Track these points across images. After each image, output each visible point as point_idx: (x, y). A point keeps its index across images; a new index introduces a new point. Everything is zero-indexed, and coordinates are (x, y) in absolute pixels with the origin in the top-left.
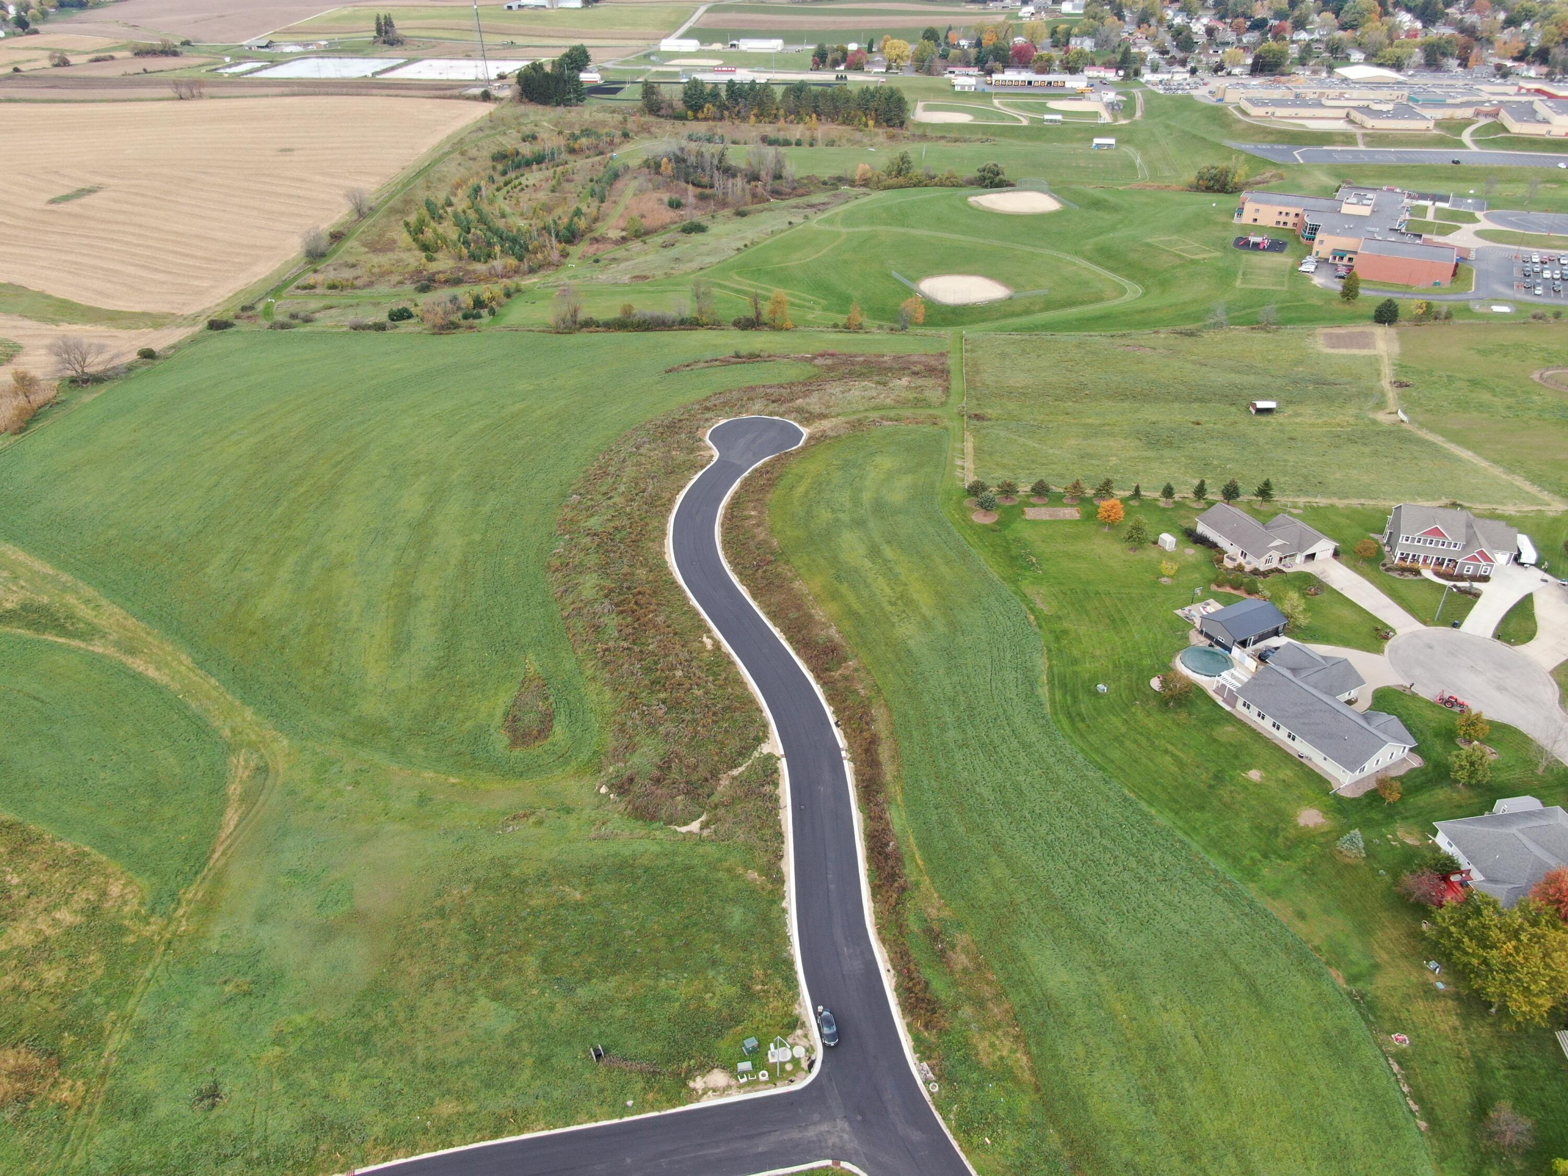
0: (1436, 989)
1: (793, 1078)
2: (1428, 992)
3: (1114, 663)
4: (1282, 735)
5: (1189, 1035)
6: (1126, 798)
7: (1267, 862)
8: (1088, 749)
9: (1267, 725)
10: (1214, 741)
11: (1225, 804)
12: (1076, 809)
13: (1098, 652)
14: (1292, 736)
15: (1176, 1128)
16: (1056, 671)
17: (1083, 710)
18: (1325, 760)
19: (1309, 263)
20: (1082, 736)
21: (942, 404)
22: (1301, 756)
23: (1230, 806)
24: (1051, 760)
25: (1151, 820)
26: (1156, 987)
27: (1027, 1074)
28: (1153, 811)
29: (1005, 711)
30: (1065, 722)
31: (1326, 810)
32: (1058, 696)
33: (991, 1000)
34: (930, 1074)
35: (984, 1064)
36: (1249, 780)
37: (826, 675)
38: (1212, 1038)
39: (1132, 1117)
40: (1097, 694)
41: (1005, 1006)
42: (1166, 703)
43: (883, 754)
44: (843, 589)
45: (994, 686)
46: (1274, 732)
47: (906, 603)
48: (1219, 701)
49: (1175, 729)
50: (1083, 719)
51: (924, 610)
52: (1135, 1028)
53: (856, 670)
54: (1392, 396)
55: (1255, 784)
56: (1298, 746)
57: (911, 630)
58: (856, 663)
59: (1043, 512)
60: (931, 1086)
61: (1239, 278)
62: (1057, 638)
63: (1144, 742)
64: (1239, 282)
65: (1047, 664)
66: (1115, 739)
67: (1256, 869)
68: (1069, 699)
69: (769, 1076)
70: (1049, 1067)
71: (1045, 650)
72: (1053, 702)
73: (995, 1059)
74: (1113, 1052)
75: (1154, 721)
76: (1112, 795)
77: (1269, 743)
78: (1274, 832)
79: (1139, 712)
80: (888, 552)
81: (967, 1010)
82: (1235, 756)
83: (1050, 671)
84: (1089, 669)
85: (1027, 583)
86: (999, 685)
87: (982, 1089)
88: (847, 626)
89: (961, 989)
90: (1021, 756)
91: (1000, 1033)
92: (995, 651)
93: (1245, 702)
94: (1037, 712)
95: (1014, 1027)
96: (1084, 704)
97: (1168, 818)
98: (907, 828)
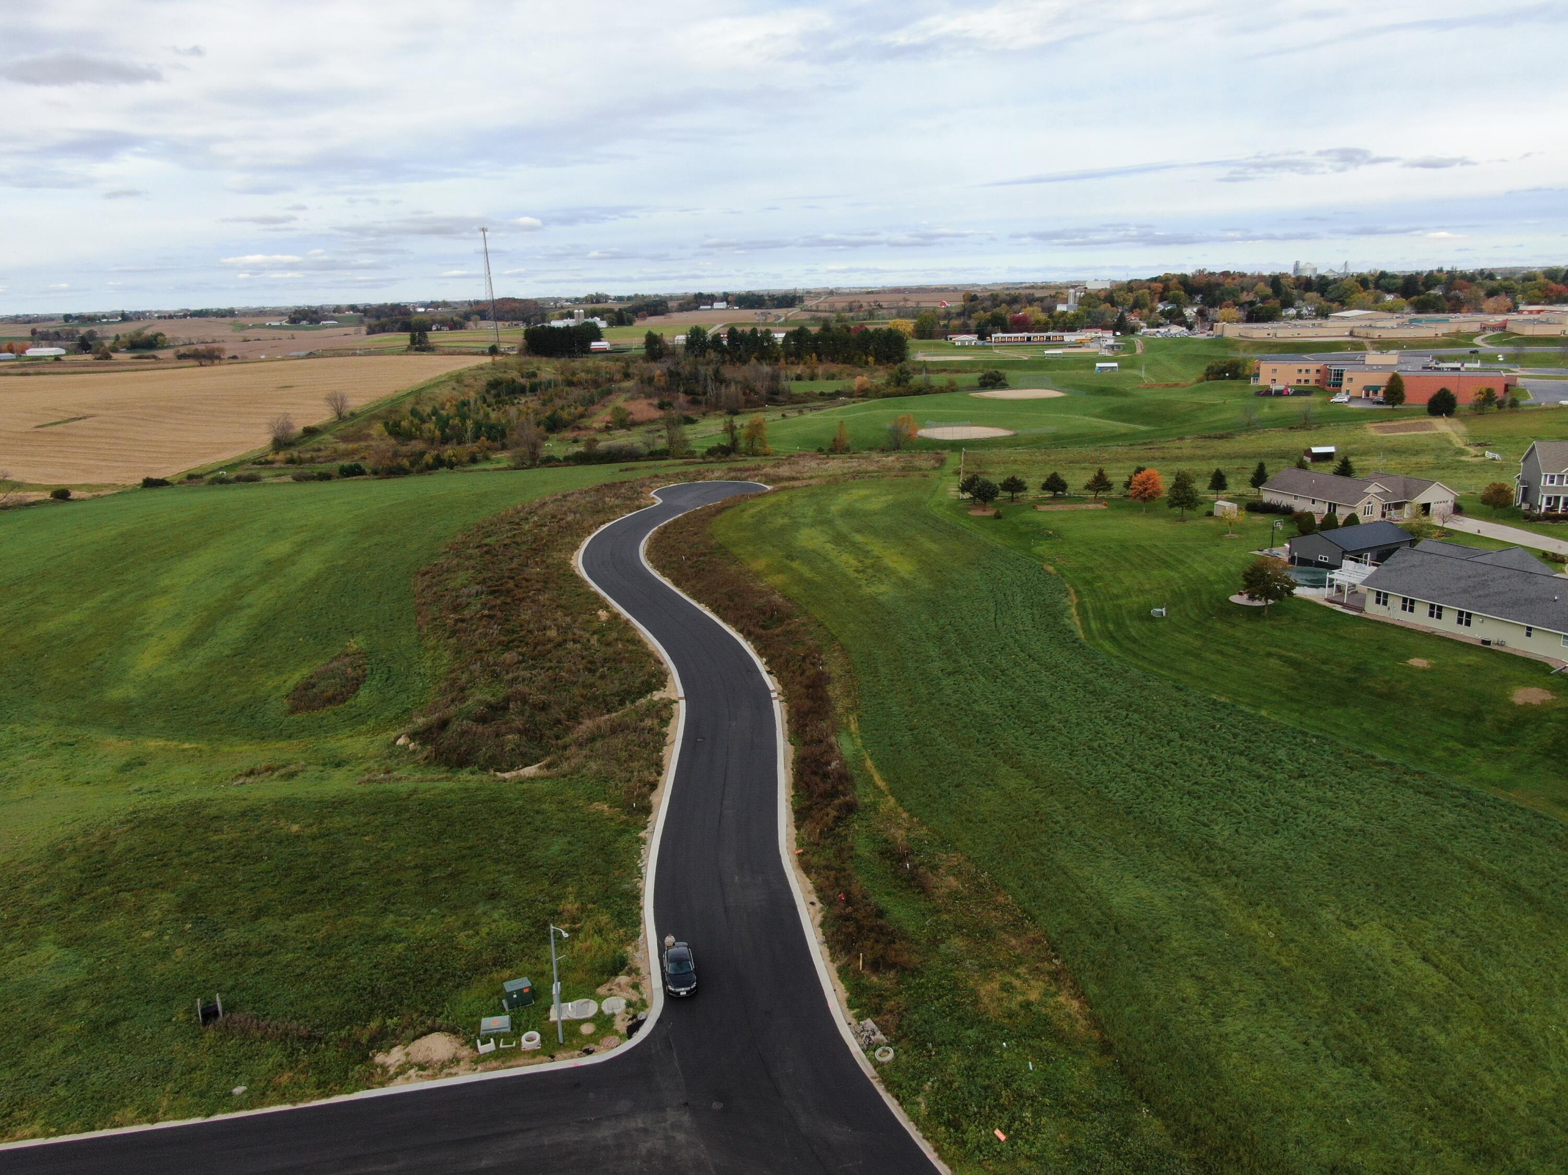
1: (592, 1046)
3: (1173, 591)
4: (1447, 625)
5: (1412, 960)
6: (1215, 702)
7: (1474, 751)
8: (1145, 665)
9: (1420, 619)
10: (1343, 638)
11: (1381, 695)
12: (1136, 716)
13: (1147, 587)
14: (1464, 619)
15: (1431, 1101)
16: (1089, 606)
17: (1134, 633)
18: (1529, 635)
19: (1340, 398)
20: (1135, 655)
21: (935, 468)
22: (1484, 642)
23: (1389, 696)
24: (1090, 676)
25: (1261, 720)
26: (1324, 897)
27: (1082, 1025)
28: (1263, 713)
29: (1016, 641)
30: (1107, 645)
31: (1553, 689)
32: (1094, 625)
33: (1002, 928)
34: (879, 1036)
35: (991, 1015)
36: (1411, 668)
37: (761, 631)
38: (1460, 959)
39: (1324, 1085)
40: (1151, 619)
41: (1031, 935)
42: (1256, 613)
43: (834, 691)
44: (795, 565)
45: (999, 623)
46: (1435, 625)
47: (878, 570)
48: (1338, 608)
49: (1277, 633)
50: (1134, 641)
51: (902, 574)
52: (1296, 952)
53: (803, 625)
54: (1472, 450)
55: (1424, 671)
56: (1476, 632)
57: (883, 588)
58: (804, 619)
59: (1059, 507)
60: (879, 1051)
61: (1265, 410)
62: (1087, 582)
63: (1231, 650)
64: (1266, 410)
65: (1075, 601)
66: (1187, 653)
67: (1458, 760)
68: (1111, 627)
69: (542, 1041)
70: (1128, 1011)
71: (1072, 591)
72: (1087, 630)
73: (1014, 1005)
74: (1258, 987)
75: (1242, 631)
76: (1192, 700)
77: (1429, 636)
78: (1476, 716)
79: (1218, 626)
80: (858, 538)
81: (957, 943)
82: (1381, 649)
83: (1080, 606)
84: (1136, 601)
85: (1042, 548)
86: (1007, 621)
87: (988, 1053)
88: (795, 590)
89: (945, 917)
90: (1044, 675)
91: (1022, 970)
92: (1000, 596)
93: (1379, 594)
94: (1064, 638)
95: (1050, 960)
96: (1135, 628)
97: (1288, 720)
98: (864, 752)
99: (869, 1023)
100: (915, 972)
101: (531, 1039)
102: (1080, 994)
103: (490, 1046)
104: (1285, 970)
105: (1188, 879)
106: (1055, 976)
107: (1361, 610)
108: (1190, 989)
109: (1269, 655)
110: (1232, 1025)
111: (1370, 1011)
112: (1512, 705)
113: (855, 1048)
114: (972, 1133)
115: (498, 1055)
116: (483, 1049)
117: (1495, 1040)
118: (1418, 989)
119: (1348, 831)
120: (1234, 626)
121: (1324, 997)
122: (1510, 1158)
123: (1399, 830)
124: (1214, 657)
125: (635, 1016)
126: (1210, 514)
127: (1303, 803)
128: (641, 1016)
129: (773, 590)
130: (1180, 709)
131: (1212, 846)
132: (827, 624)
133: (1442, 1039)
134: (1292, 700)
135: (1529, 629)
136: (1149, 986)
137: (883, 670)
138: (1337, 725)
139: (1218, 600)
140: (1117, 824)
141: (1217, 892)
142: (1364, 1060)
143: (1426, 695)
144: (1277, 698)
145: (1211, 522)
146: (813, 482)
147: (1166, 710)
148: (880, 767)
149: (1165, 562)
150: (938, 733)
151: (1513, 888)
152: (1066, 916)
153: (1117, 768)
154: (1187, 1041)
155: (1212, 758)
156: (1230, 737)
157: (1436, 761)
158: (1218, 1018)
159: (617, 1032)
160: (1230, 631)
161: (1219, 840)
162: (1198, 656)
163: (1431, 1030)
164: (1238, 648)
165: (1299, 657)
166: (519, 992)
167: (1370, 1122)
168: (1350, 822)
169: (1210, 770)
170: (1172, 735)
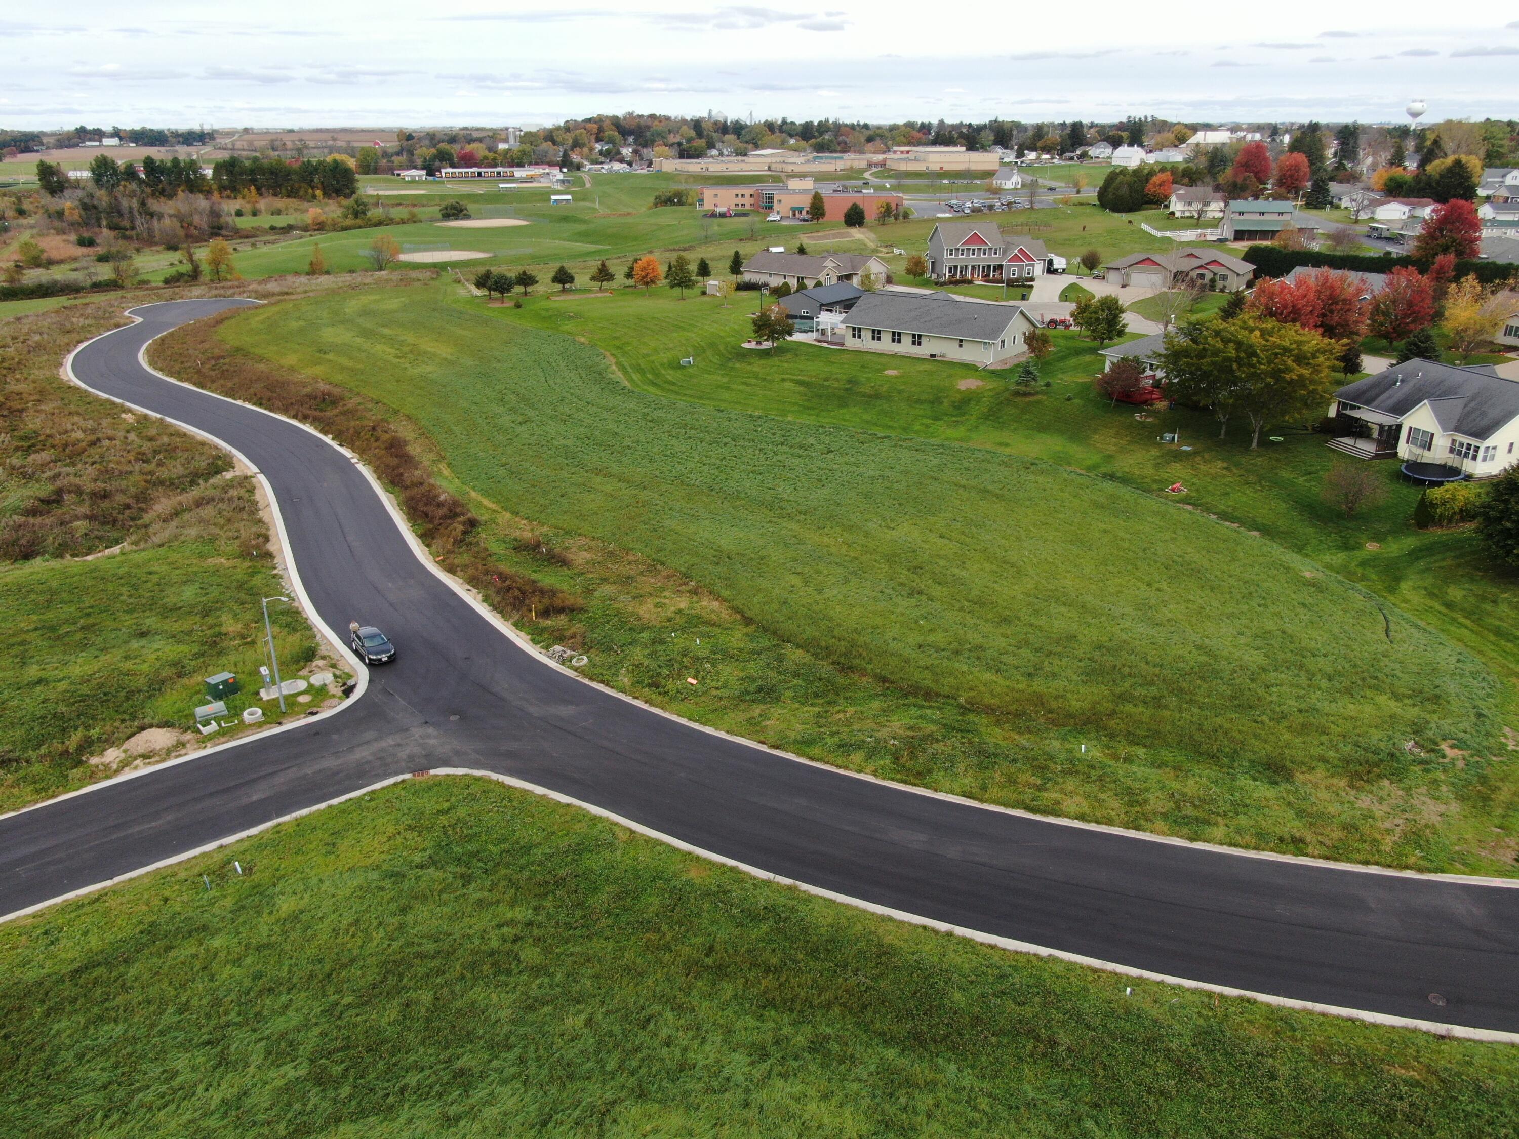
0: (1185, 451)
1: (315, 710)
2: (1178, 456)
3: (693, 346)
4: (905, 347)
5: (933, 538)
6: (751, 416)
7: (941, 422)
8: (688, 399)
9: (885, 345)
10: (834, 363)
11: (870, 396)
12: (693, 431)
13: (671, 346)
14: (917, 340)
15: (966, 604)
16: (626, 364)
17: (670, 378)
18: (961, 346)
19: (773, 217)
20: (677, 393)
21: (433, 279)
22: (933, 356)
23: (877, 396)
24: (646, 410)
25: (789, 423)
26: (866, 516)
27: (725, 614)
28: (789, 418)
29: (572, 394)
30: (651, 389)
31: (982, 378)
32: (636, 377)
33: (642, 574)
34: (569, 652)
35: (654, 623)
36: (887, 376)
37: (318, 413)
38: (963, 533)
39: (900, 609)
40: (681, 367)
41: (664, 573)
42: (766, 354)
43: (414, 449)
44: (330, 356)
45: (551, 382)
46: (896, 348)
47: (418, 355)
48: (825, 345)
49: (786, 365)
50: (674, 384)
51: (444, 355)
52: (859, 548)
53: (360, 404)
54: (884, 250)
55: (896, 377)
56: (926, 349)
57: (430, 368)
58: (358, 400)
59: (570, 297)
60: (574, 661)
61: (715, 226)
62: (618, 348)
63: (753, 381)
64: (716, 228)
65: (614, 361)
66: (718, 387)
67: (931, 430)
68: (650, 376)
69: (264, 714)
70: (756, 600)
71: (608, 354)
72: (631, 380)
73: (670, 614)
74: (840, 570)
75: (758, 366)
76: (733, 416)
77: (895, 356)
78: (936, 401)
79: (738, 365)
80: (386, 331)
81: (607, 589)
82: (863, 366)
83: (618, 364)
84: (665, 357)
85: (568, 326)
86: (559, 381)
87: (662, 642)
88: (338, 377)
89: (591, 576)
90: (605, 414)
91: (667, 594)
92: (545, 365)
93: (854, 329)
94: (613, 387)
95: (686, 584)
96: (670, 375)
97: (809, 420)
98: (465, 487)
99: (558, 648)
100: (581, 610)
101: (253, 714)
102: (718, 598)
103: (214, 726)
104: (856, 558)
105: (770, 522)
106: (695, 592)
107: (843, 345)
108: (796, 580)
109: (783, 380)
110: (828, 593)
111: (916, 569)
112: (959, 391)
113: (553, 664)
114: (670, 685)
115: (222, 733)
116: (205, 730)
117: (994, 568)
118: (942, 552)
119: (872, 478)
120: (750, 364)
121: (885, 567)
122: (1019, 619)
123: (906, 472)
124: (741, 387)
125: (344, 684)
126: (704, 293)
127: (836, 467)
128: (351, 682)
129: (315, 379)
130: (727, 423)
131: (782, 500)
132: (385, 401)
133: (963, 573)
134: (808, 408)
135: (961, 341)
136: (763, 583)
137: (457, 429)
138: (844, 420)
139: (733, 348)
140: (704, 498)
141: (794, 526)
142: (920, 593)
143: (900, 392)
144: (796, 408)
145: (705, 298)
146: (311, 294)
147: (715, 424)
148: (486, 493)
149: (680, 327)
150: (528, 465)
151: (984, 492)
152: (688, 557)
153: (690, 465)
154: (803, 606)
155: (760, 450)
156: (769, 435)
157: (916, 432)
158: (820, 591)
159: (334, 696)
160: (749, 368)
161: (785, 496)
162: (728, 388)
163: (956, 571)
164: (757, 378)
165: (806, 379)
166: (225, 683)
167: (934, 620)
168: (872, 473)
169: (762, 457)
170: (725, 440)
